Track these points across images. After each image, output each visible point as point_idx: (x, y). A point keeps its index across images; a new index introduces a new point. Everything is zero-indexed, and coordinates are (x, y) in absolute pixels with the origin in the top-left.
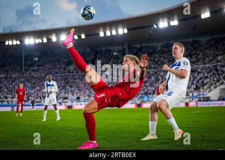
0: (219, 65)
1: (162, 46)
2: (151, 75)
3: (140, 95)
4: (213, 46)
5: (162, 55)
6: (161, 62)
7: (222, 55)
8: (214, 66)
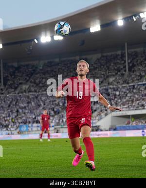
0: (111, 88)
1: (44, 65)
2: (30, 99)
3: (18, 124)
4: (103, 66)
5: (43, 76)
6: (42, 84)
7: (114, 76)
8: (105, 89)
